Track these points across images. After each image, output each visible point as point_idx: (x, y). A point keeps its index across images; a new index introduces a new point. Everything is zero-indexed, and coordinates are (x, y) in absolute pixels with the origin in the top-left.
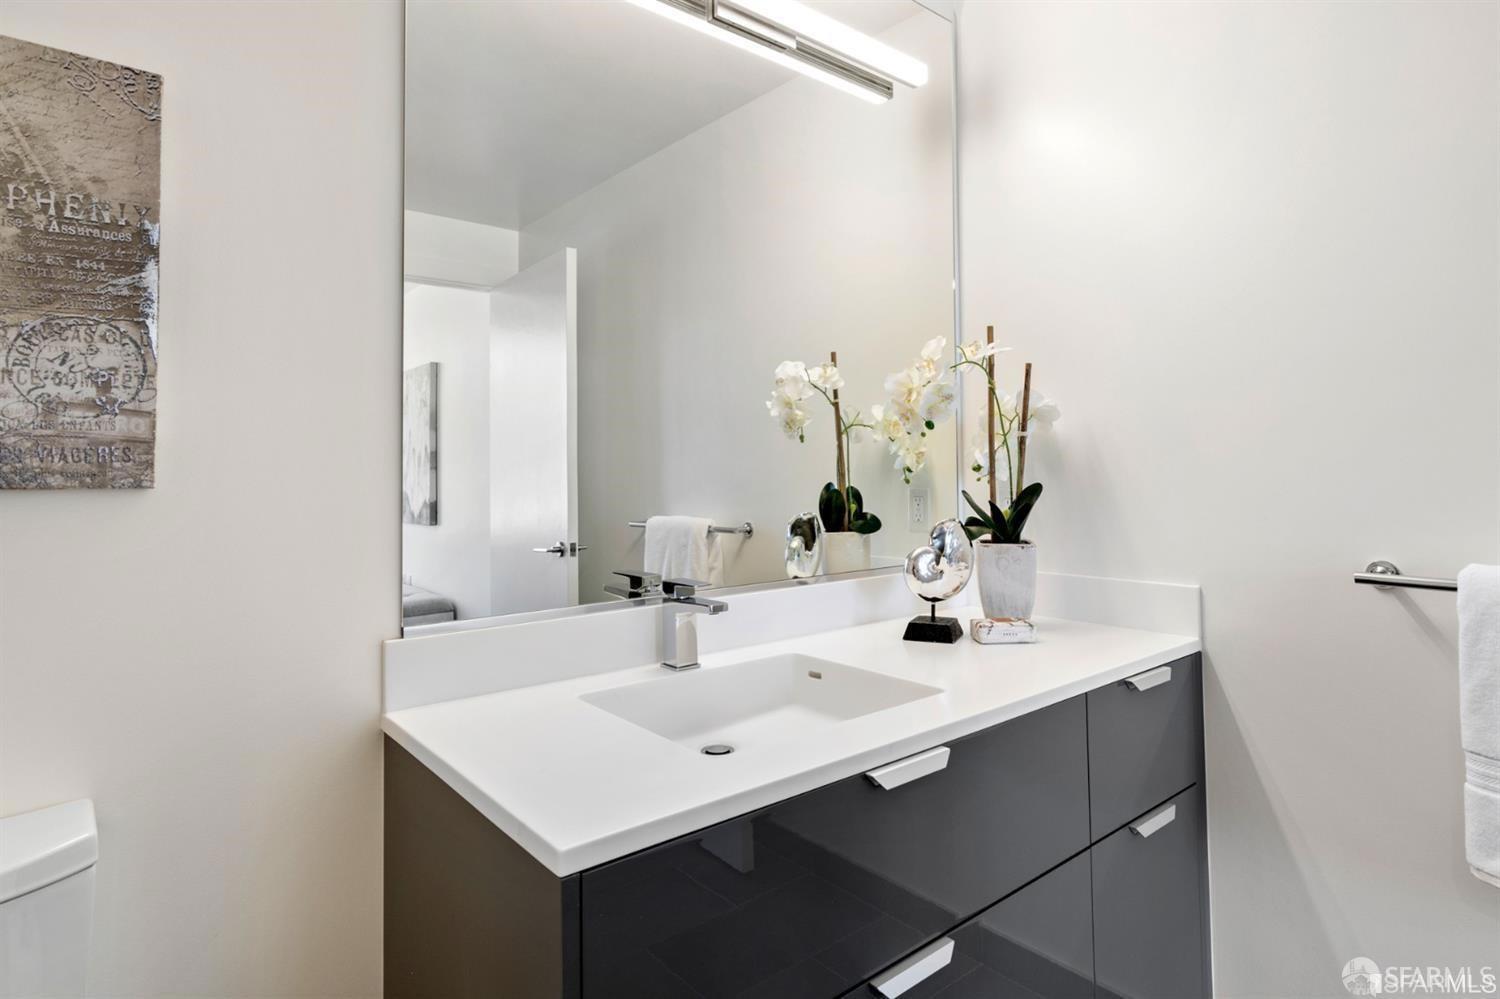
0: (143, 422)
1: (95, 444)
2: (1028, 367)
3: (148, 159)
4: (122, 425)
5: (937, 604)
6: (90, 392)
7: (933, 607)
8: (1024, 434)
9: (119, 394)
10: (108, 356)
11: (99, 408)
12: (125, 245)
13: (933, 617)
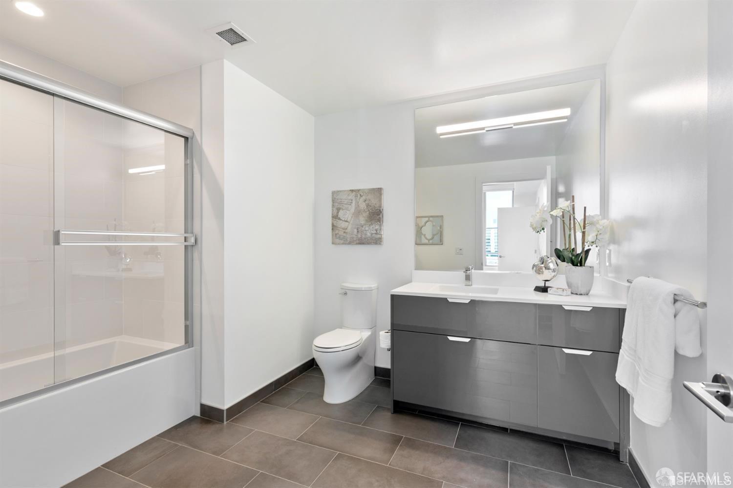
0: (380, 236)
1: (376, 238)
2: (585, 208)
3: (380, 200)
4: (378, 236)
5: (547, 282)
6: (375, 232)
7: (545, 283)
8: (584, 230)
9: (378, 232)
10: (377, 227)
11: (376, 234)
12: (378, 212)
13: (545, 286)
